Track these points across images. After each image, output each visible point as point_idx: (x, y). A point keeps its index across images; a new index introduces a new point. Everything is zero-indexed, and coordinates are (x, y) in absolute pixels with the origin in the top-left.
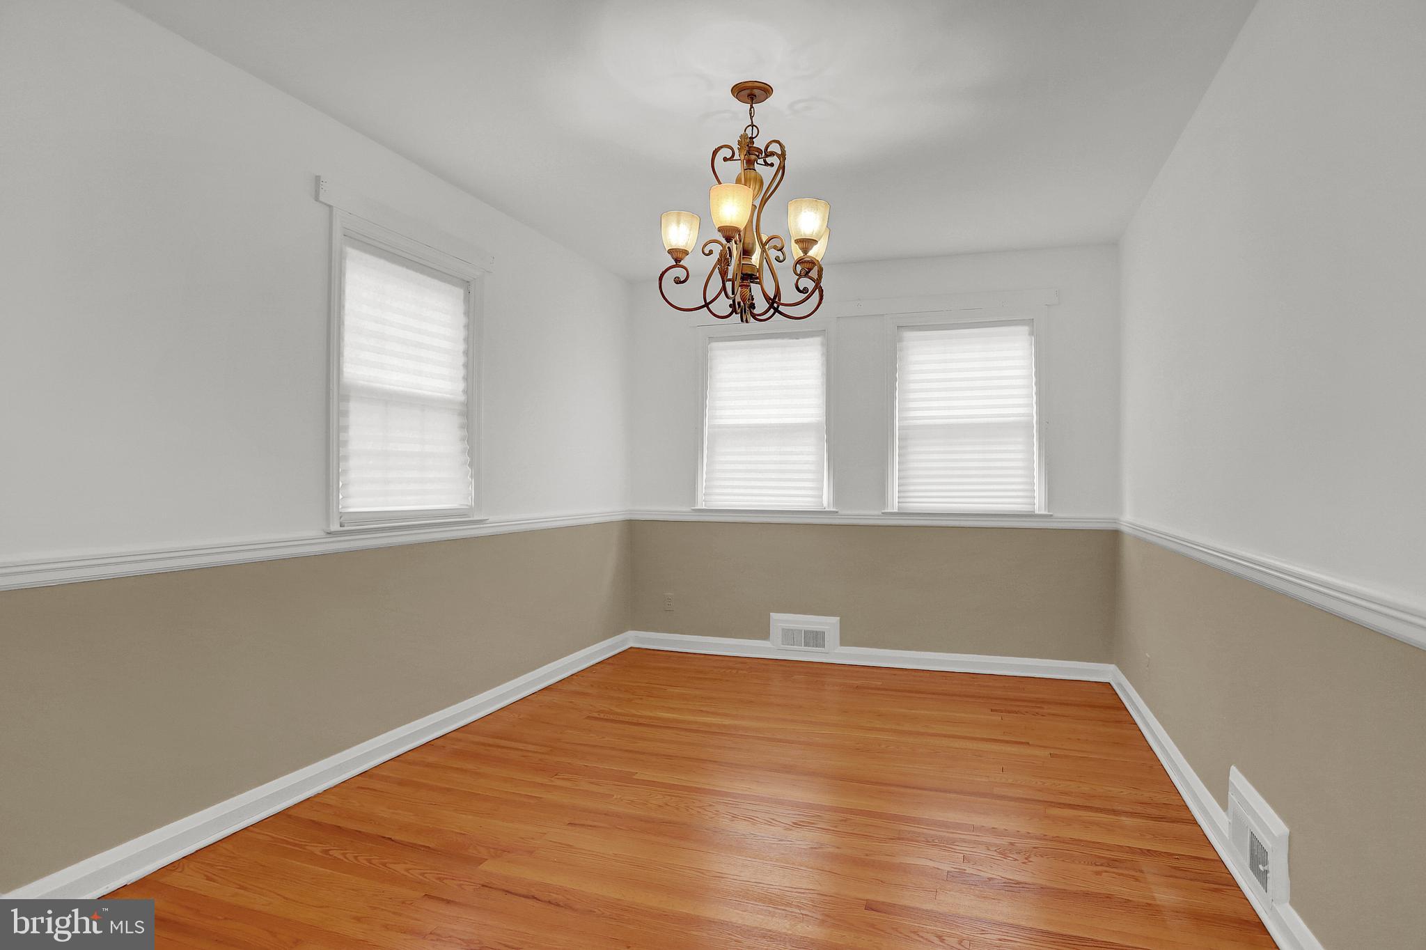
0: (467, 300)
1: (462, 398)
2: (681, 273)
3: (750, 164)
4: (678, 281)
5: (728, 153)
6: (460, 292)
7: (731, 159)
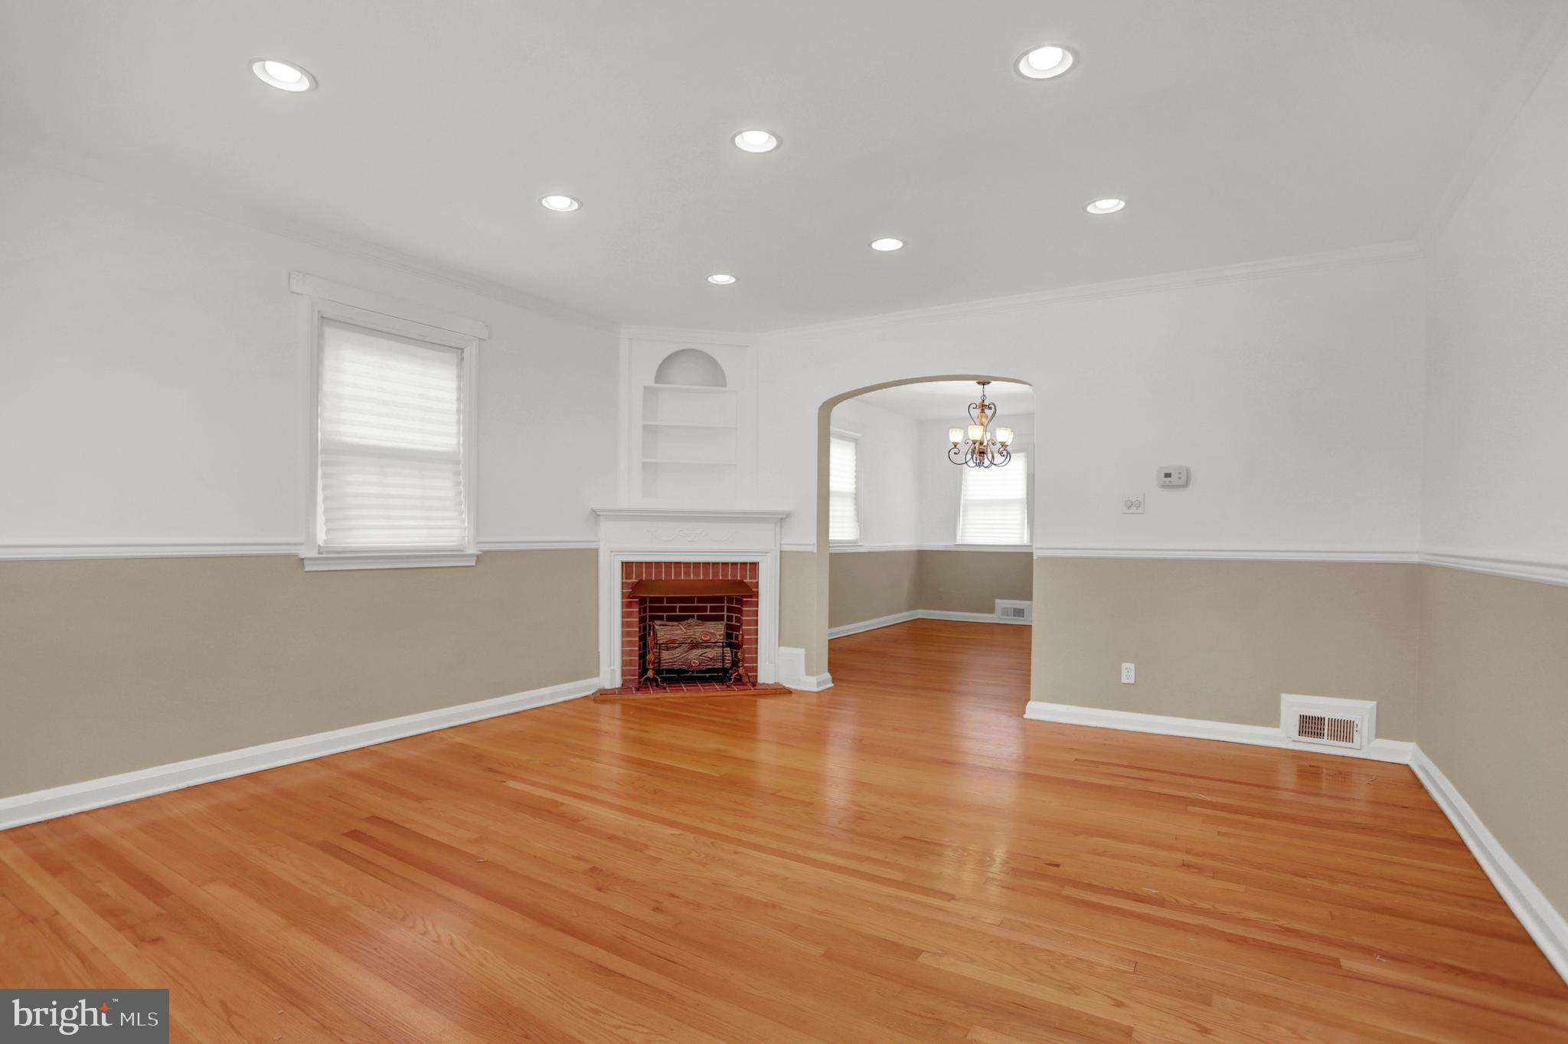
0: (856, 448)
1: (854, 491)
2: (956, 451)
3: (983, 411)
4: (955, 454)
5: (975, 406)
6: (853, 445)
7: (976, 408)
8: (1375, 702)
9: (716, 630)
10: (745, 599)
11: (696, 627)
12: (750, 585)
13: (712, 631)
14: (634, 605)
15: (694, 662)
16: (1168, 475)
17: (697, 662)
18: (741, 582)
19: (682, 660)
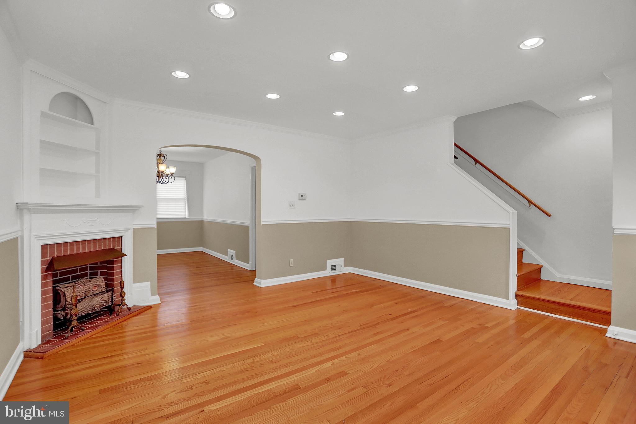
3: (160, 157)
8: (343, 258)
9: (100, 281)
10: (114, 260)
11: (88, 283)
12: (118, 250)
13: (99, 284)
14: (49, 277)
15: (97, 307)
16: (302, 196)
17: (98, 305)
18: (113, 249)
19: (90, 307)
